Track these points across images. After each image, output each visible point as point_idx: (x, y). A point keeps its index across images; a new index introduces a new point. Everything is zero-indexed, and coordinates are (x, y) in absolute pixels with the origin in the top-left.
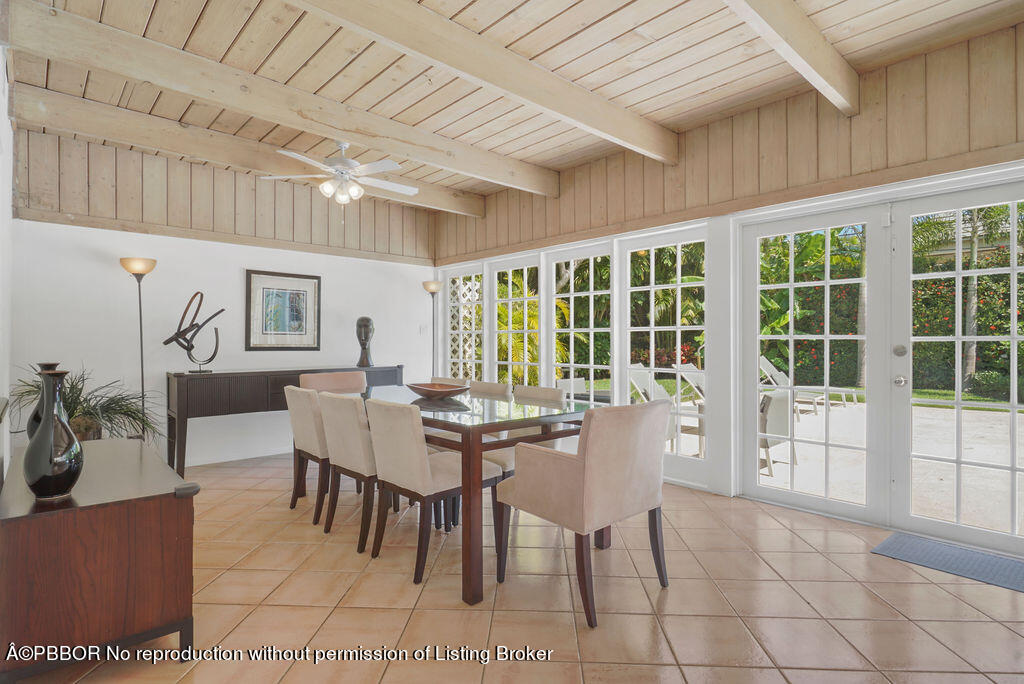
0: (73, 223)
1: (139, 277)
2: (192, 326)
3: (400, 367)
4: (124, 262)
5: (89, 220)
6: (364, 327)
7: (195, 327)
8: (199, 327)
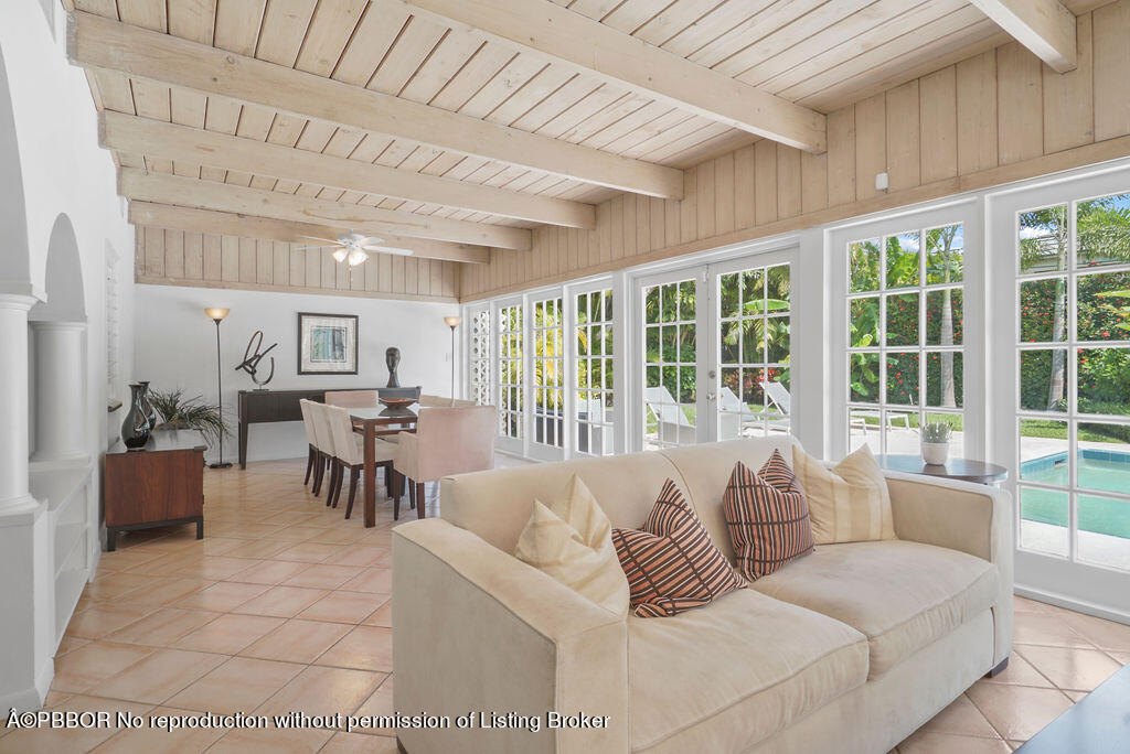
0: (173, 284)
1: (218, 321)
2: (256, 356)
3: (418, 388)
4: (207, 310)
5: (184, 281)
6: (392, 356)
7: (258, 357)
8: (260, 357)
